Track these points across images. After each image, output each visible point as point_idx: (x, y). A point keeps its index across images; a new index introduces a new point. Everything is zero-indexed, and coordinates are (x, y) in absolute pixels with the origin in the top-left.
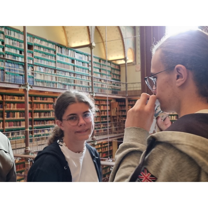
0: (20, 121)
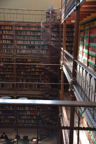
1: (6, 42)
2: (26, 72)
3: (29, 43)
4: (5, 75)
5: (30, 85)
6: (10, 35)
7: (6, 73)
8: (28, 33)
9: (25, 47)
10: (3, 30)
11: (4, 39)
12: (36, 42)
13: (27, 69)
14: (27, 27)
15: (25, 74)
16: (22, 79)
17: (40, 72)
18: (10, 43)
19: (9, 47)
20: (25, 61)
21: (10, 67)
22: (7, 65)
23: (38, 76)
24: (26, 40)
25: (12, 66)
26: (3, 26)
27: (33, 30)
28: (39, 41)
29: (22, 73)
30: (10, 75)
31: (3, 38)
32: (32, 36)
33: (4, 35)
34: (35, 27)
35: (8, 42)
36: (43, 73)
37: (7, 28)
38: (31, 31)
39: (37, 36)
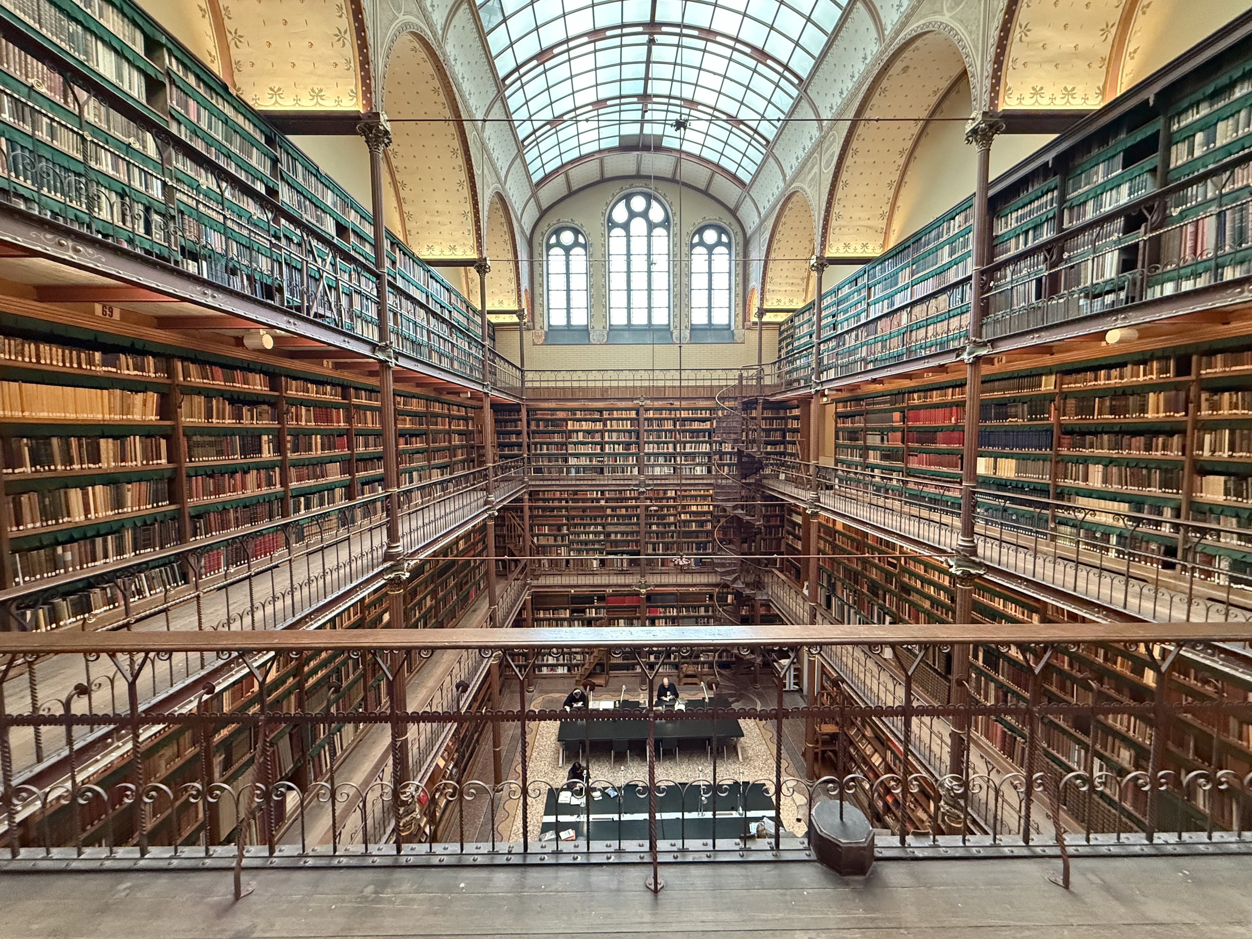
0: (321, 462)
1: (614, 450)
2: (665, 525)
3: (671, 450)
4: (608, 535)
6: (624, 431)
7: (610, 529)
8: (669, 425)
9: (661, 460)
10: (607, 419)
11: (609, 443)
12: (688, 445)
13: (665, 515)
14: (665, 409)
15: (661, 529)
16: (654, 544)
17: (701, 524)
18: (621, 451)
19: (620, 461)
20: (661, 495)
21: (623, 511)
22: (613, 509)
23: (696, 534)
24: (664, 443)
25: (627, 511)
26: (606, 410)
27: (683, 416)
28: (696, 442)
29: (654, 528)
30: (622, 533)
31: (607, 439)
32: (680, 431)
33: (609, 431)
34: (688, 409)
35: (619, 449)
36: (709, 527)
37: (615, 415)
38: (675, 420)
39: (692, 431)
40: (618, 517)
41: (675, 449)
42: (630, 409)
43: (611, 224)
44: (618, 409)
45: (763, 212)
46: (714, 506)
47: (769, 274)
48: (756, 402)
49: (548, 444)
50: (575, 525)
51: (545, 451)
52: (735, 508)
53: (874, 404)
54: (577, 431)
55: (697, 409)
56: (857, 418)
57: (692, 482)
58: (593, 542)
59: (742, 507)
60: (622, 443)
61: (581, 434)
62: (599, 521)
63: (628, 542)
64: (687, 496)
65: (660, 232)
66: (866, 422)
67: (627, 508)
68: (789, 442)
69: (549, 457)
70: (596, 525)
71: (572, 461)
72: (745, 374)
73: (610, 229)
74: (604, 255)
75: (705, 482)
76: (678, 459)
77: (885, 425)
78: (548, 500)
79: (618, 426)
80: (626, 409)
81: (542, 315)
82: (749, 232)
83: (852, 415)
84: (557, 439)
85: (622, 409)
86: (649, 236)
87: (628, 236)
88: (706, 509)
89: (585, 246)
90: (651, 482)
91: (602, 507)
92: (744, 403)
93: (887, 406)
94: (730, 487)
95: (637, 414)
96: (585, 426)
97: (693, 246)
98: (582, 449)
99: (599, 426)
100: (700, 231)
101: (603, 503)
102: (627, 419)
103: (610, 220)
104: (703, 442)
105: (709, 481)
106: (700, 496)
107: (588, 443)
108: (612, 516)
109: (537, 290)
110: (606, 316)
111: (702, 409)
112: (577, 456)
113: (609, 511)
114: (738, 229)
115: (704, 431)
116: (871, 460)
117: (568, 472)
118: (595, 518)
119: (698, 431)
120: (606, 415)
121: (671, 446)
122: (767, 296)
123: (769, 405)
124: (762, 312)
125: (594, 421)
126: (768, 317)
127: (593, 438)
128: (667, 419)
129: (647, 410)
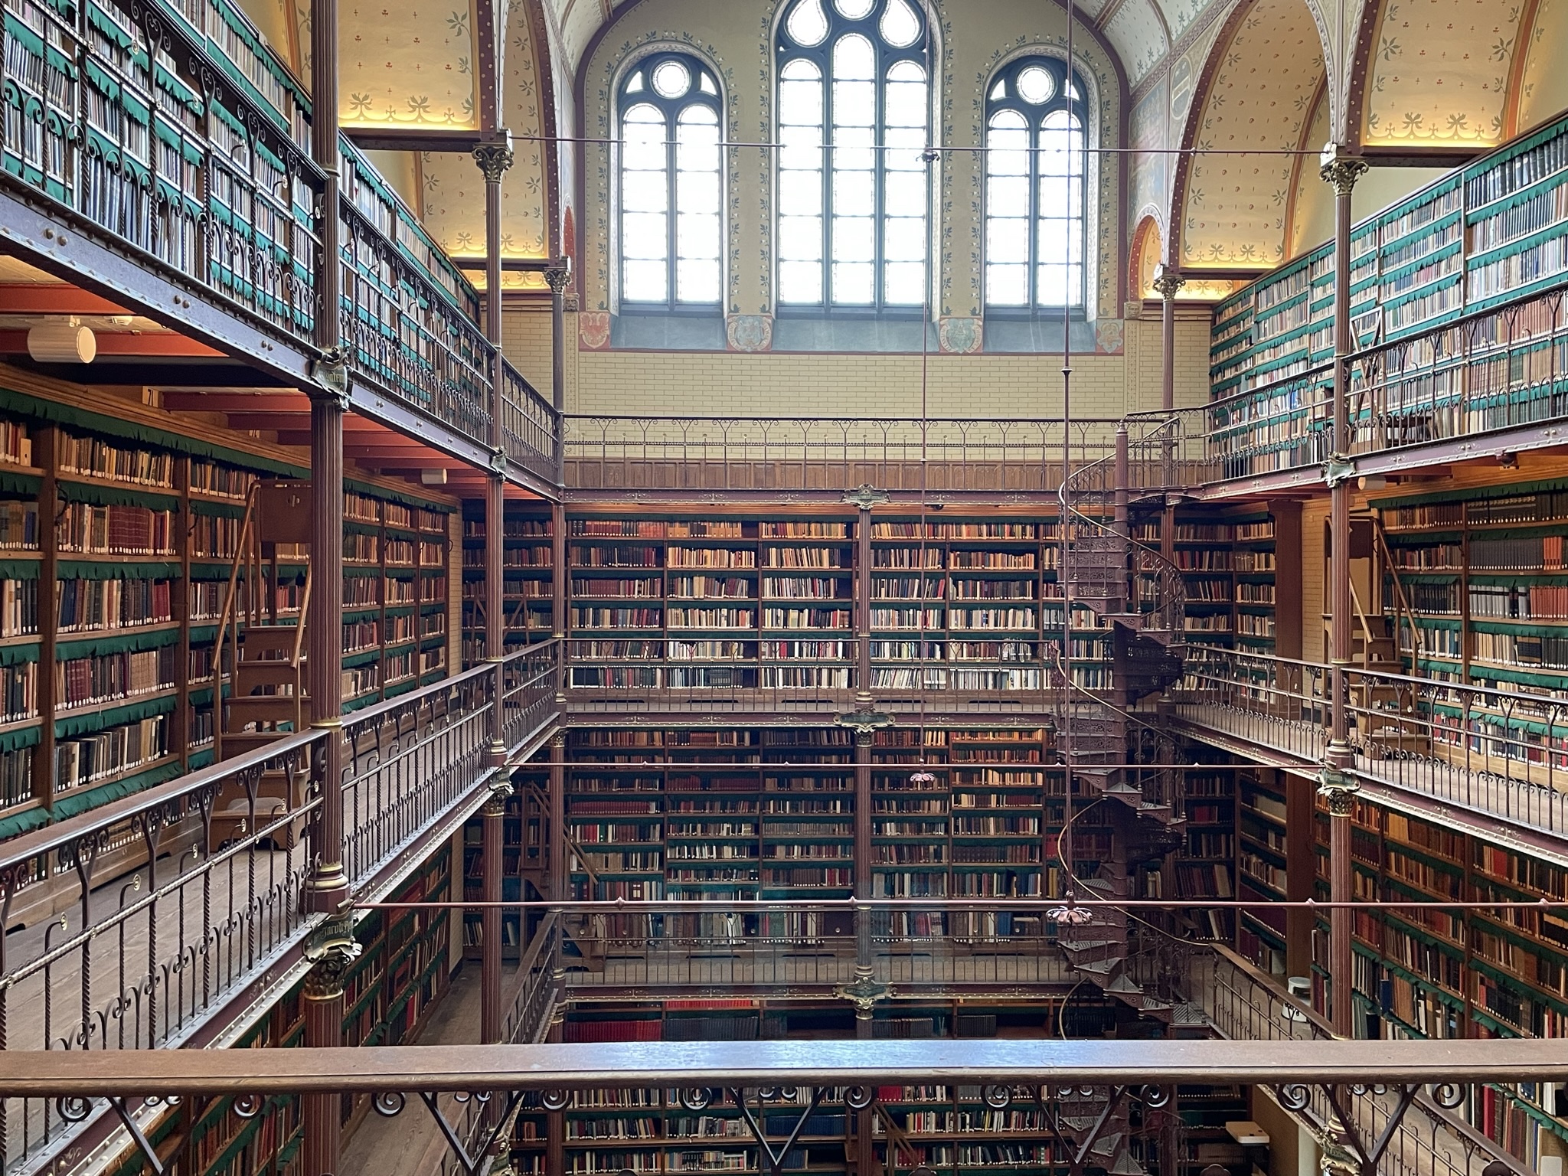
0: (120, 651)
1: (785, 624)
2: (917, 824)
3: (933, 626)
4: (771, 849)
5: (945, 914)
6: (814, 575)
7: (772, 831)
8: (931, 563)
9: (907, 652)
10: (769, 544)
11: (773, 605)
12: (977, 615)
14: (921, 520)
16: (889, 874)
17: (1013, 821)
18: (805, 626)
19: (802, 654)
20: (908, 741)
22: (783, 777)
23: (999, 847)
24: (916, 606)
25: (818, 784)
26: (768, 519)
27: (964, 537)
28: (997, 607)
29: (890, 830)
30: (805, 845)
31: (768, 596)
32: (957, 578)
33: (773, 574)
34: (977, 521)
35: (798, 621)
36: (1033, 827)
37: (791, 532)
38: (945, 549)
39: (990, 578)
40: (796, 799)
41: (944, 621)
42: (830, 519)
43: (787, 49)
44: (796, 520)
45: (1177, 29)
46: (1049, 774)
47: (1194, 183)
48: (1161, 505)
49: (615, 606)
50: (680, 823)
51: (607, 626)
52: (1113, 778)
53: (1489, 515)
54: (691, 575)
55: (1000, 521)
56: (1441, 550)
57: (994, 709)
58: (727, 869)
59: (1131, 777)
60: (808, 605)
61: (699, 583)
62: (743, 810)
63: (822, 866)
64: (976, 747)
65: (906, 71)
66: (1467, 560)
67: (818, 775)
68: (1244, 610)
69: (618, 640)
70: (735, 822)
71: (678, 652)
72: (1134, 433)
73: (781, 62)
74: (766, 127)
75: (1027, 709)
76: (953, 649)
77: (1522, 569)
78: (611, 755)
79: (798, 561)
80: (820, 519)
81: (605, 275)
82: (1137, 76)
83: (1426, 543)
84: (640, 592)
85: (809, 519)
86: (881, 82)
87: (828, 80)
88: (1025, 780)
89: (715, 103)
90: (885, 709)
91: (753, 773)
92: (1131, 507)
93: (1529, 521)
94: (1099, 724)
95: (849, 532)
96: (711, 560)
97: (992, 108)
98: (702, 622)
99: (746, 561)
100: (1010, 72)
101: (756, 763)
102: (820, 545)
103: (783, 37)
104: (1016, 607)
105: (1038, 709)
106: (1011, 747)
107: (718, 605)
108: (779, 799)
109: (592, 212)
110: (768, 278)
111: (1012, 521)
112: (690, 638)
113: (771, 785)
114: (1106, 67)
115: (1022, 577)
116: (1484, 659)
117: (668, 680)
118: (735, 801)
119: (1007, 578)
120: (766, 533)
121: (933, 615)
122: (1189, 236)
123: (1193, 513)
124: (1175, 275)
125: (734, 547)
126: (1188, 292)
127: (731, 591)
128: (929, 545)
129: (875, 521)
